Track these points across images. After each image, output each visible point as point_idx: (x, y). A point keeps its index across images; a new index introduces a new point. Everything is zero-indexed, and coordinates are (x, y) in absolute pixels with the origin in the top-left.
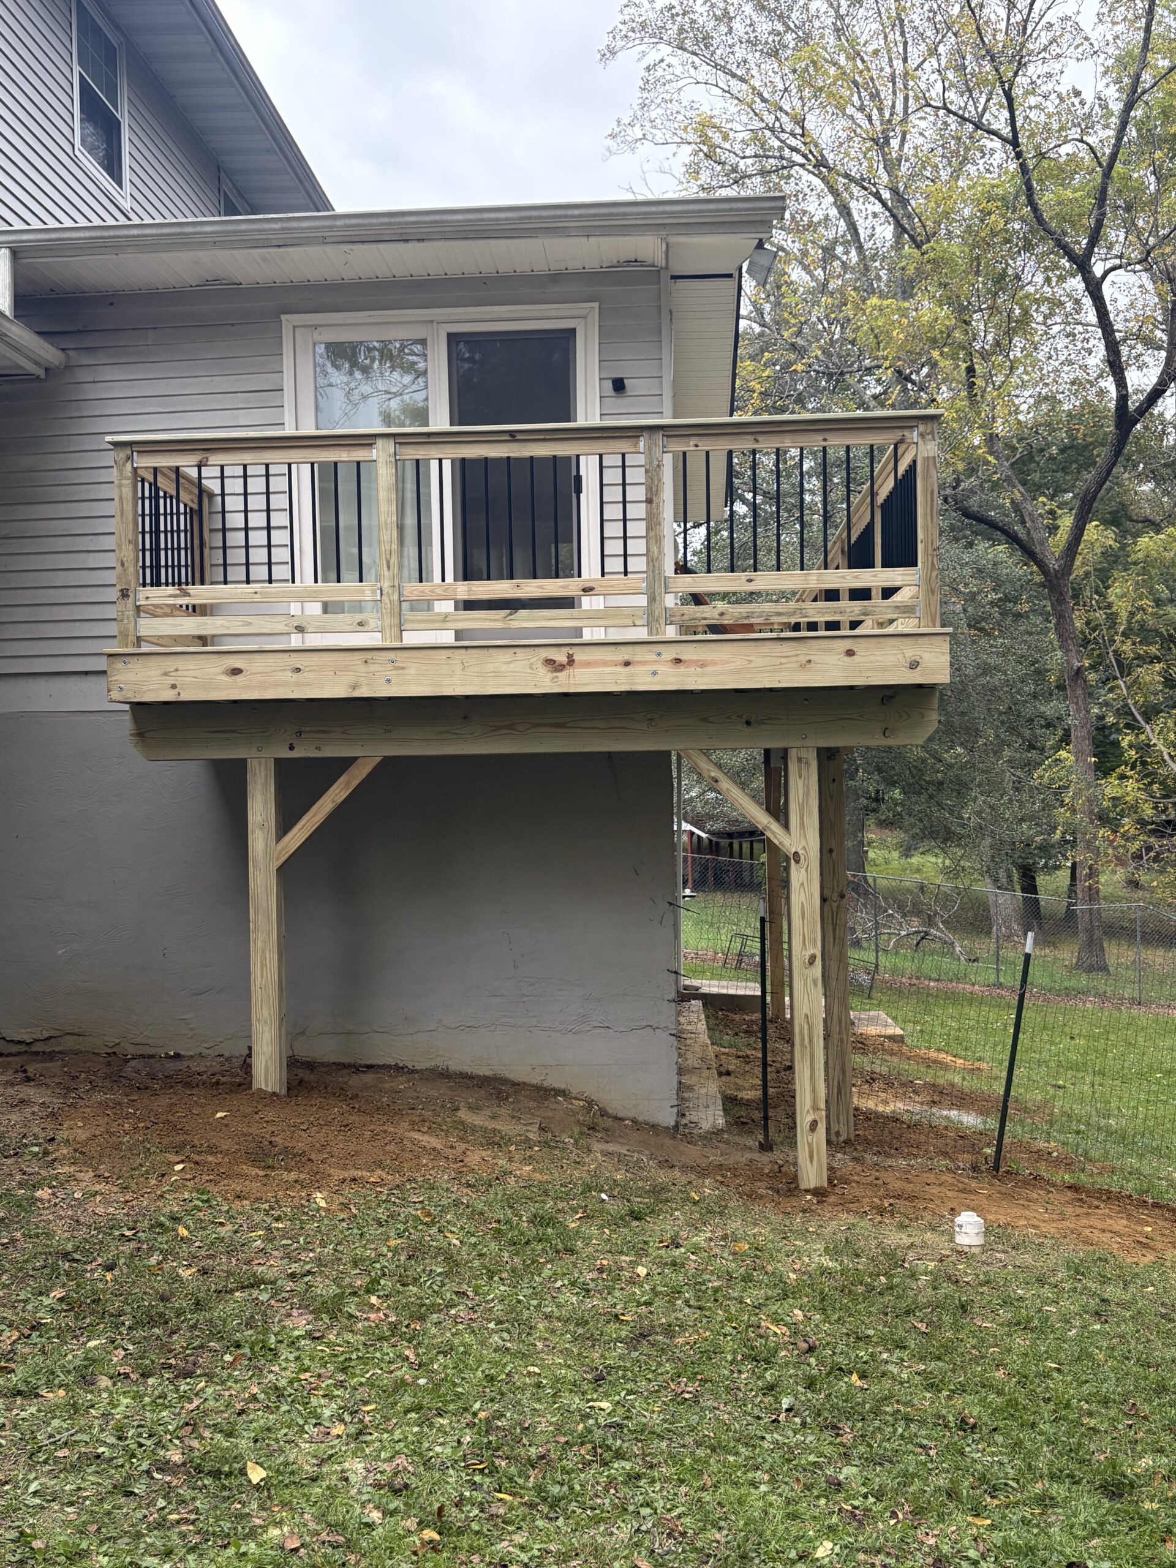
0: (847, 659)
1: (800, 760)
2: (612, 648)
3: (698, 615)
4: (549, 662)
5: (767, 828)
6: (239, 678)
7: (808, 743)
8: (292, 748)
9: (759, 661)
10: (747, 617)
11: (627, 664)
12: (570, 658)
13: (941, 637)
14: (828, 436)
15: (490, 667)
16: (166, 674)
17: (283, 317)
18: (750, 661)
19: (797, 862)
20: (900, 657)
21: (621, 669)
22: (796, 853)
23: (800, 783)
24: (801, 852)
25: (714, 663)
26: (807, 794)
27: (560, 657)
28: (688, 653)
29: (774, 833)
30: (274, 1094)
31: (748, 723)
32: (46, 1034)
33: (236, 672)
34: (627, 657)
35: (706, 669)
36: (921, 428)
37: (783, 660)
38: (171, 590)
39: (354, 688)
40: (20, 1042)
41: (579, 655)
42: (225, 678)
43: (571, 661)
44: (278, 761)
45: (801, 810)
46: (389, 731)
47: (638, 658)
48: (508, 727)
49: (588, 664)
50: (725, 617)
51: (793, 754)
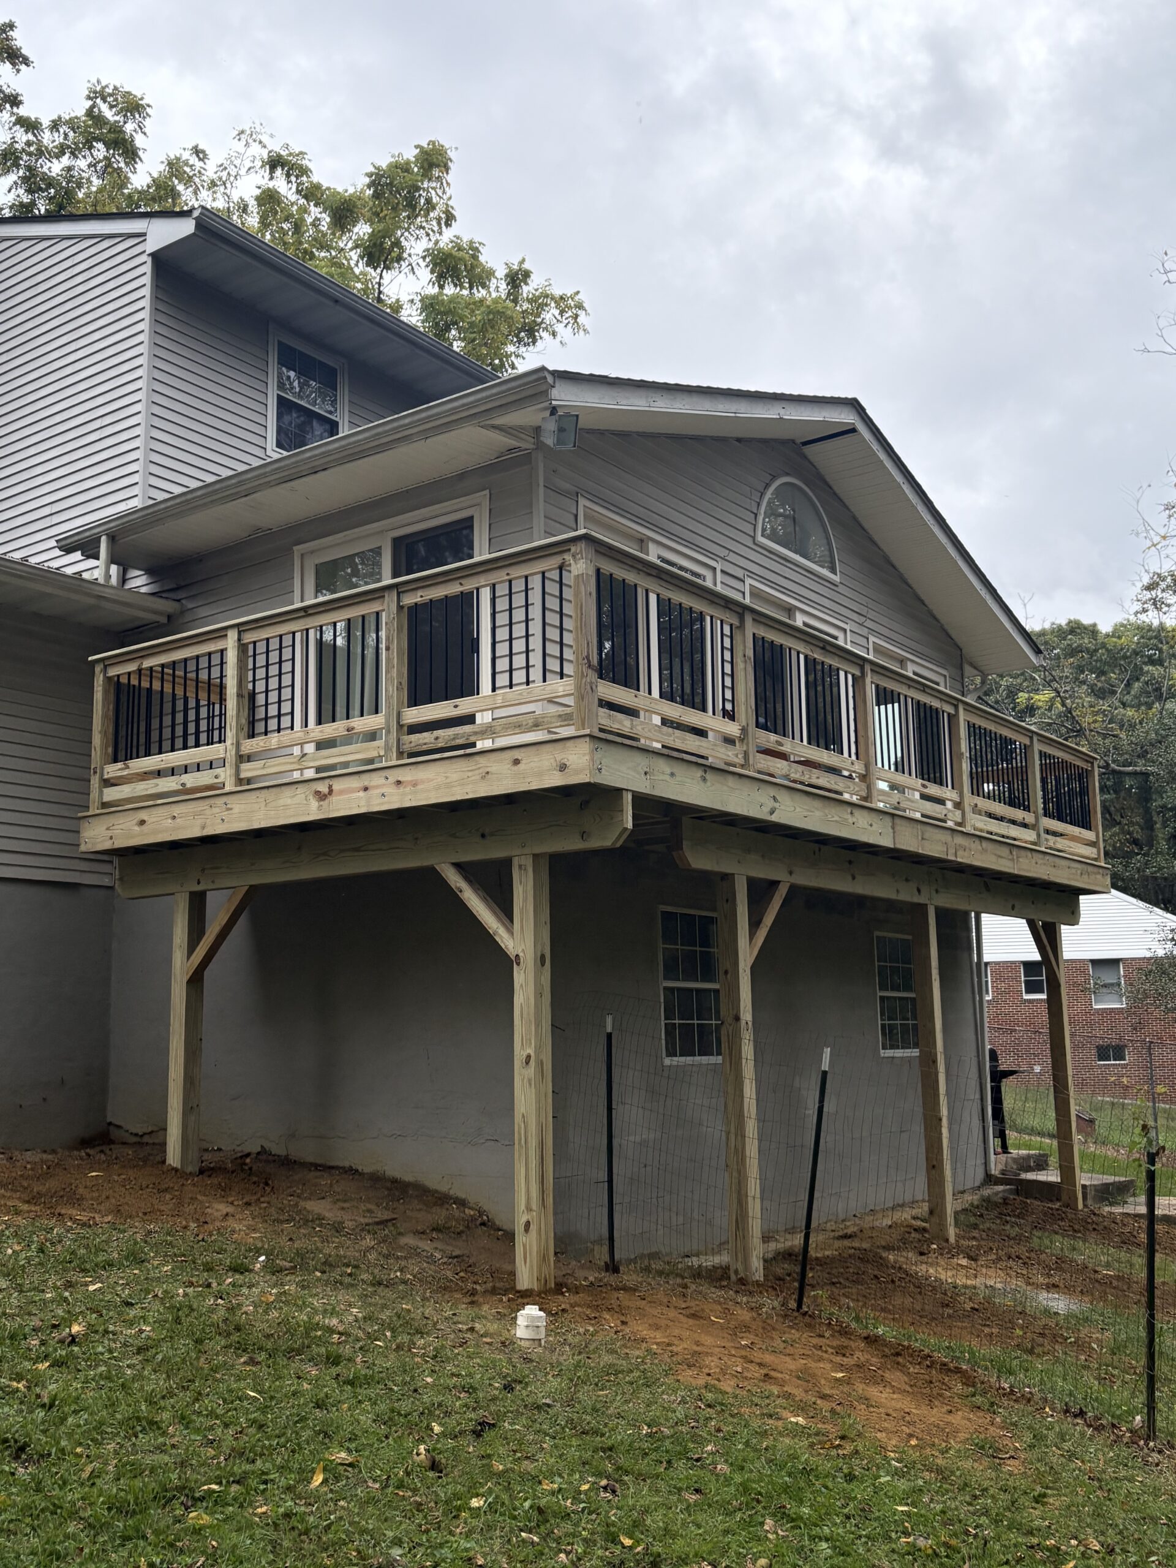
0: (515, 768)
1: (520, 866)
2: (356, 777)
3: (421, 741)
4: (317, 793)
5: (496, 933)
6: (144, 827)
7: (526, 851)
8: (199, 883)
9: (454, 777)
10: (454, 739)
11: (366, 789)
12: (330, 787)
13: (582, 740)
14: (510, 570)
15: (281, 802)
16: (108, 829)
17: (295, 548)
18: (447, 777)
19: (518, 964)
20: (552, 761)
21: (362, 794)
22: (517, 956)
23: (521, 889)
24: (521, 955)
25: (423, 782)
26: (525, 900)
27: (323, 787)
28: (406, 775)
29: (501, 937)
30: (176, 1170)
31: (483, 836)
32: (150, 1130)
33: (142, 822)
34: (366, 783)
35: (419, 787)
36: (573, 549)
37: (470, 774)
38: (120, 765)
39: (203, 828)
40: (136, 1135)
41: (337, 785)
42: (137, 828)
43: (331, 791)
44: (191, 893)
45: (522, 913)
46: (253, 864)
47: (373, 783)
48: (325, 854)
49: (341, 792)
50: (440, 740)
51: (516, 862)
